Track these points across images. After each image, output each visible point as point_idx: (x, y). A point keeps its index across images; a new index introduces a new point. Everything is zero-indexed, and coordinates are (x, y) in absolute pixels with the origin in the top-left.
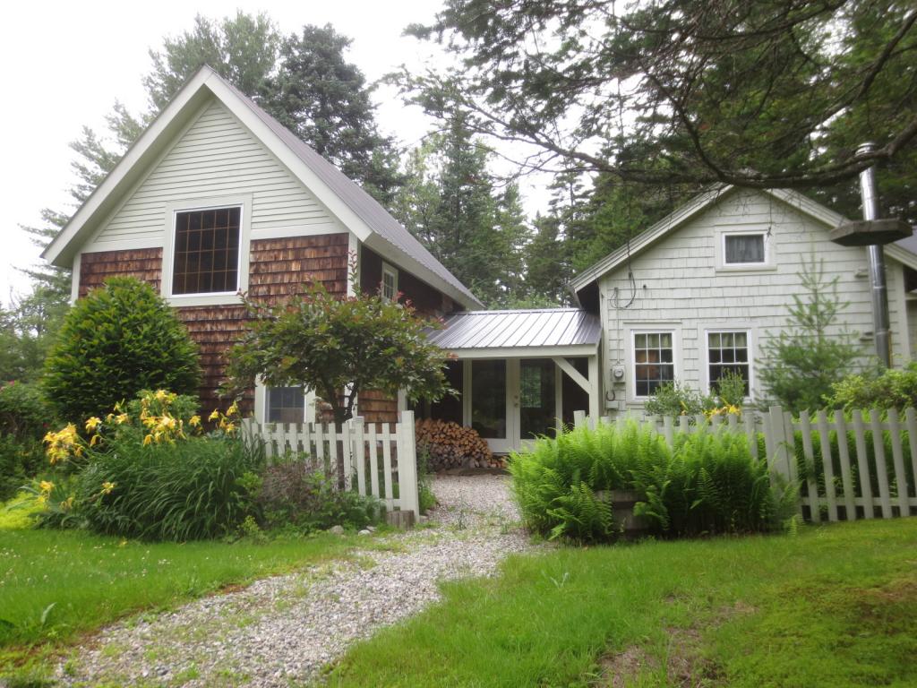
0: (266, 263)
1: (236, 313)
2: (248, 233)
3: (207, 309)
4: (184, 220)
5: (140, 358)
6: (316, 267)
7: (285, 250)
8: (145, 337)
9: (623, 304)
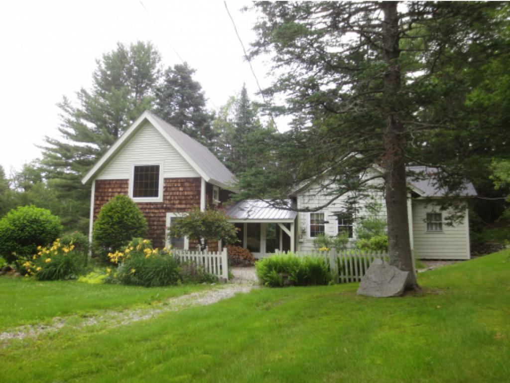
0: (170, 187)
1: (158, 206)
2: (163, 175)
3: (147, 204)
4: (137, 169)
5: (129, 225)
6: (189, 190)
7: (177, 183)
8: (131, 218)
9: (306, 201)
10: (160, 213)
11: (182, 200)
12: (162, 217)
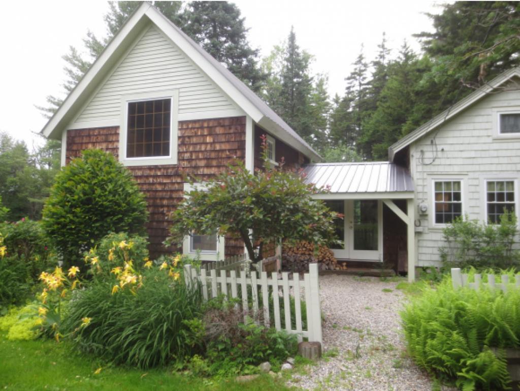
0: (189, 137)
1: (170, 171)
2: (176, 117)
3: (150, 168)
4: (133, 107)
5: (107, 207)
6: (223, 140)
7: (202, 128)
8: (110, 192)
9: (427, 161)
10: (173, 184)
11: (212, 159)
12: (177, 191)
